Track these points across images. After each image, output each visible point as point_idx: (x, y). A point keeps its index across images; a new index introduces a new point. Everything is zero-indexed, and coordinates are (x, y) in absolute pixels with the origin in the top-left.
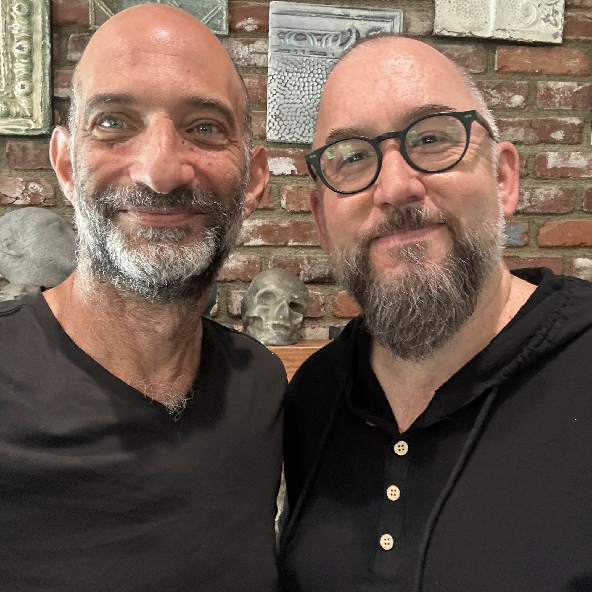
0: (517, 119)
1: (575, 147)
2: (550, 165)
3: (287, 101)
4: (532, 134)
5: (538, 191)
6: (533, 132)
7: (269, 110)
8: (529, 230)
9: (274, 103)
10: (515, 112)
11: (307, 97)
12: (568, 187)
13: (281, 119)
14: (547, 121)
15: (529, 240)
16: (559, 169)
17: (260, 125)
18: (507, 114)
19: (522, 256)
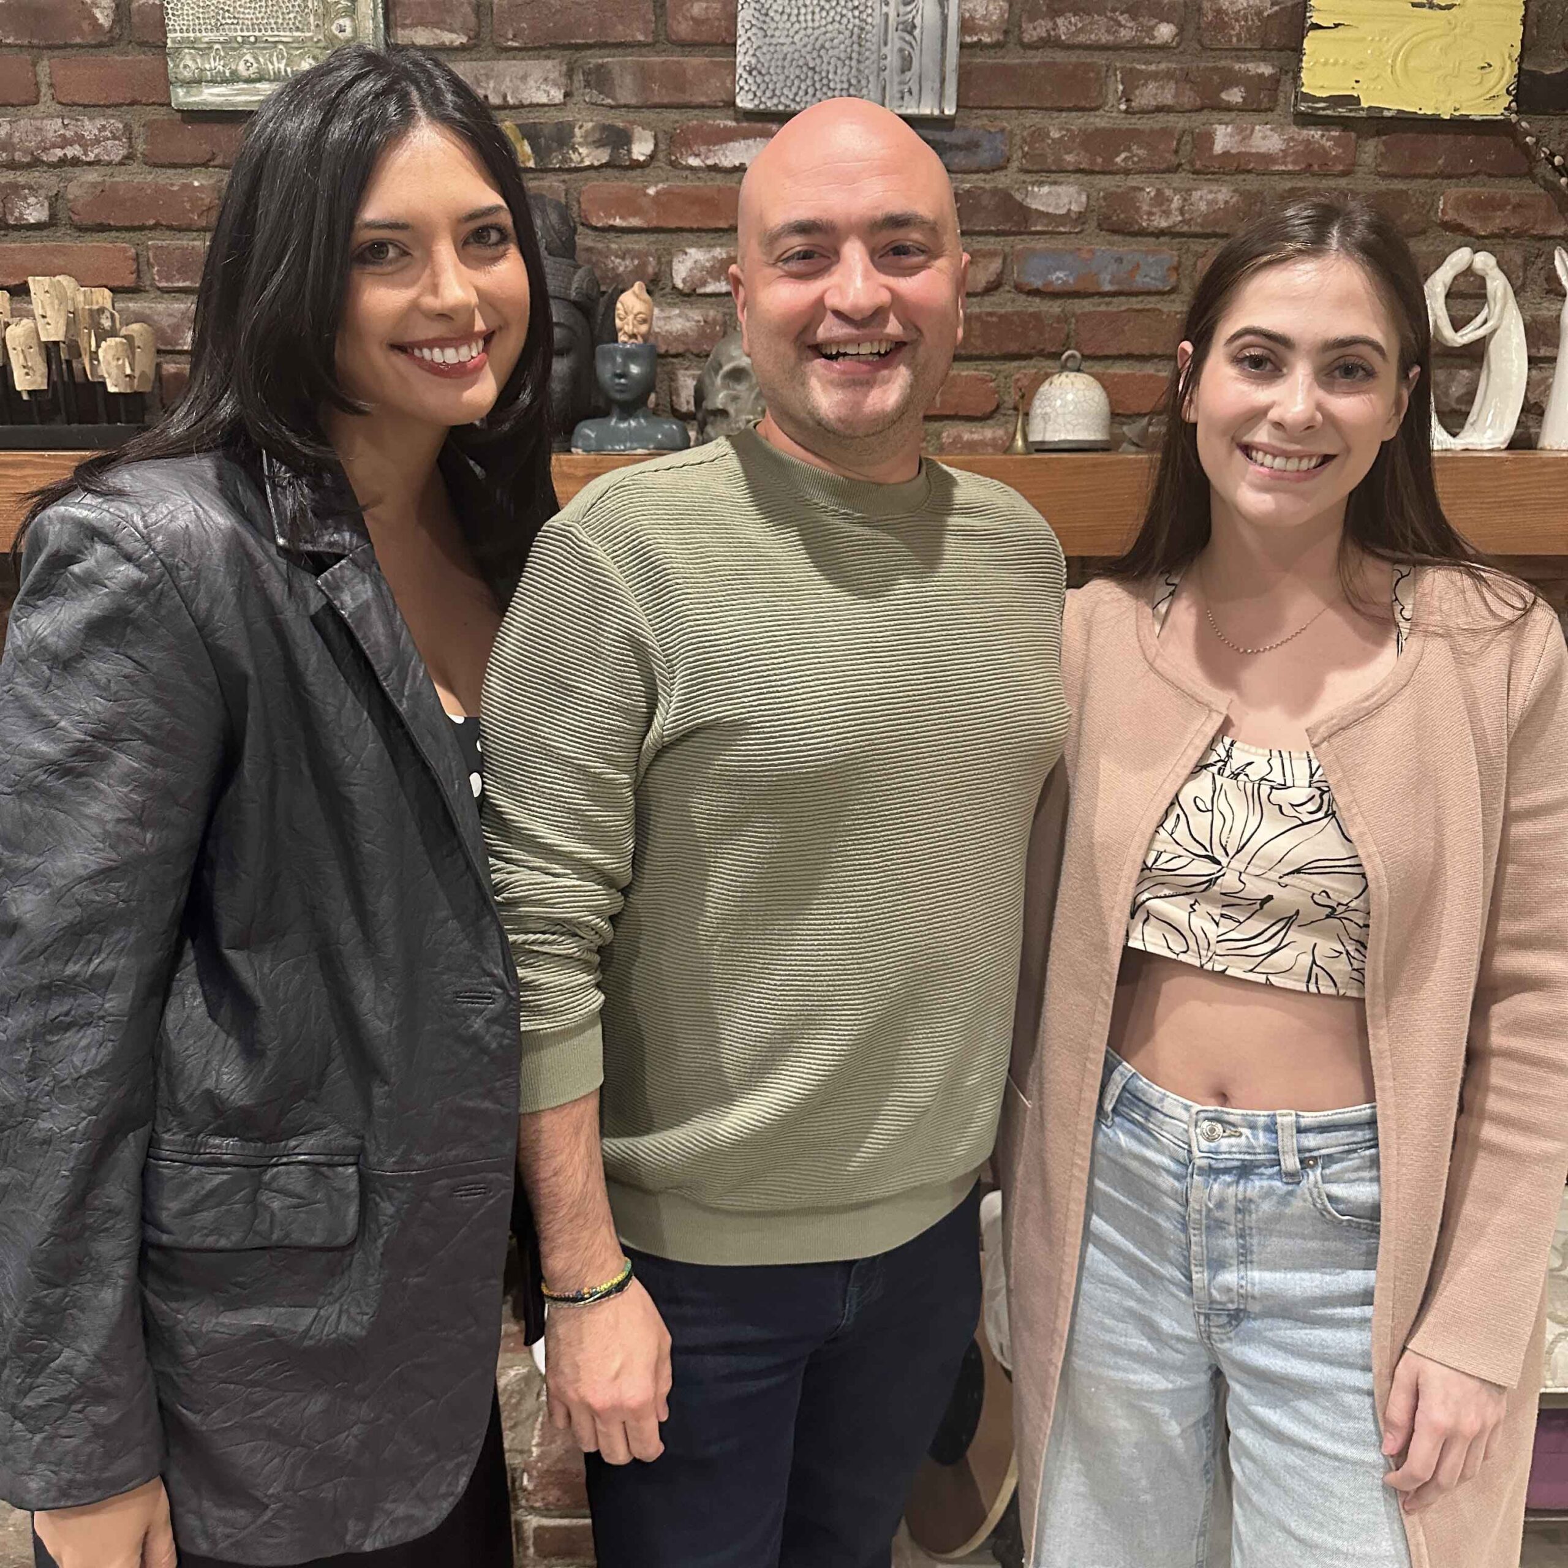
0: (1163, 66)
1: (1263, 116)
2: (1218, 148)
3: (767, 40)
4: (1188, 93)
5: (1196, 195)
6: (1191, 89)
7: (739, 58)
8: (1180, 263)
9: (748, 45)
10: (1161, 54)
11: (802, 32)
12: (1248, 187)
13: (760, 73)
14: (1216, 69)
15: (1179, 280)
16: (1233, 155)
17: (723, 83)
18: (1147, 56)
19: (1165, 310)
